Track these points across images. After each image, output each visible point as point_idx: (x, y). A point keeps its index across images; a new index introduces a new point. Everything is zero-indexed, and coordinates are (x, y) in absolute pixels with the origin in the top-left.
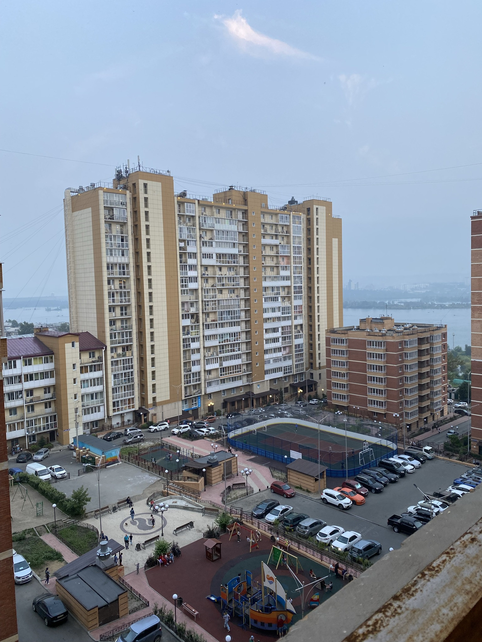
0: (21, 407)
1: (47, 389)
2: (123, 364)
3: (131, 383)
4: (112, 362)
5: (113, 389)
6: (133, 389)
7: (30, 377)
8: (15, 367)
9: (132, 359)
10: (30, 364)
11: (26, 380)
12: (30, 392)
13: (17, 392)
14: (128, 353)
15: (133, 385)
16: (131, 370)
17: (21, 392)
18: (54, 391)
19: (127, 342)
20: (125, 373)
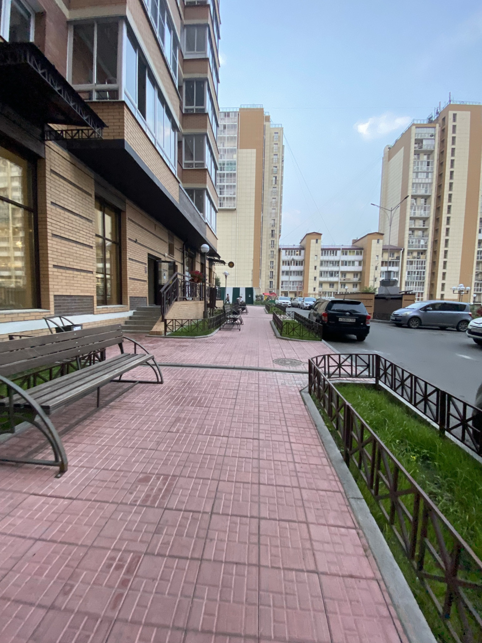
0: (337, 283)
1: (355, 274)
2: (417, 264)
3: (422, 281)
4: (407, 261)
5: (406, 282)
6: (423, 286)
7: (345, 263)
8: (336, 255)
9: (425, 261)
10: (346, 254)
11: (342, 265)
12: (344, 273)
13: (335, 272)
14: (422, 256)
15: (424, 282)
16: (423, 270)
17: (338, 272)
18: (361, 275)
19: (422, 247)
20: (418, 272)
